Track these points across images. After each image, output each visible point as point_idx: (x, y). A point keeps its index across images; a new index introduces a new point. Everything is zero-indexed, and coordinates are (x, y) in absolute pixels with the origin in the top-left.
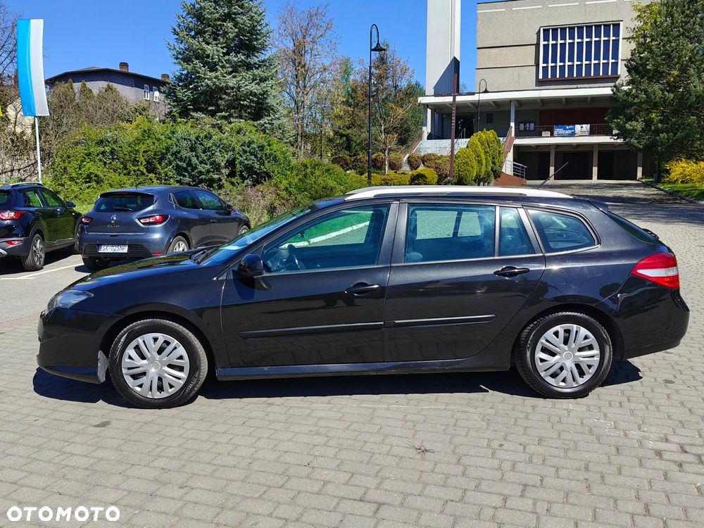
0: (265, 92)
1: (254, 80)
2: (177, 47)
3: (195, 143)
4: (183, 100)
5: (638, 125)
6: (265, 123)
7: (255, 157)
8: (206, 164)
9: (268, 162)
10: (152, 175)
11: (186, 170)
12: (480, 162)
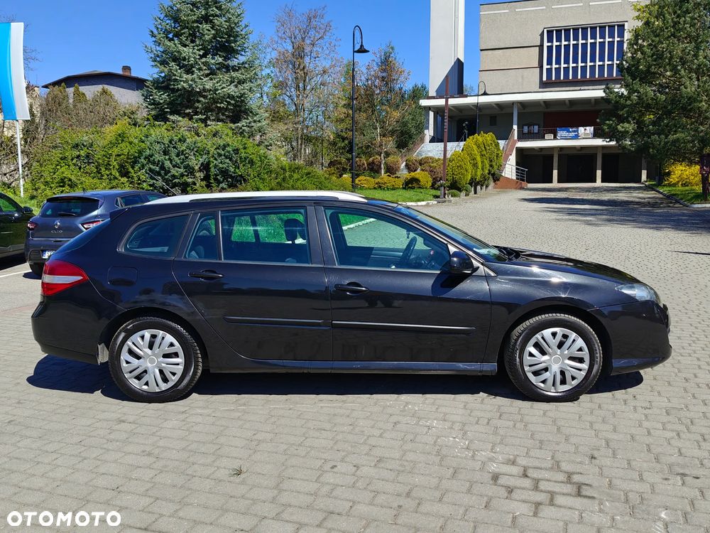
0: (242, 95)
1: (232, 82)
2: (154, 49)
3: (169, 147)
4: (159, 104)
5: (630, 127)
6: (243, 126)
7: (230, 160)
8: (180, 168)
9: (244, 165)
10: (124, 180)
11: (159, 174)
12: (475, 165)
